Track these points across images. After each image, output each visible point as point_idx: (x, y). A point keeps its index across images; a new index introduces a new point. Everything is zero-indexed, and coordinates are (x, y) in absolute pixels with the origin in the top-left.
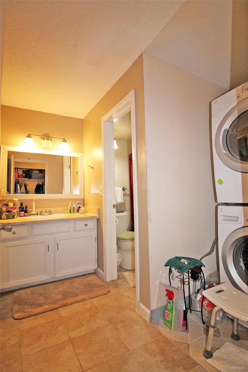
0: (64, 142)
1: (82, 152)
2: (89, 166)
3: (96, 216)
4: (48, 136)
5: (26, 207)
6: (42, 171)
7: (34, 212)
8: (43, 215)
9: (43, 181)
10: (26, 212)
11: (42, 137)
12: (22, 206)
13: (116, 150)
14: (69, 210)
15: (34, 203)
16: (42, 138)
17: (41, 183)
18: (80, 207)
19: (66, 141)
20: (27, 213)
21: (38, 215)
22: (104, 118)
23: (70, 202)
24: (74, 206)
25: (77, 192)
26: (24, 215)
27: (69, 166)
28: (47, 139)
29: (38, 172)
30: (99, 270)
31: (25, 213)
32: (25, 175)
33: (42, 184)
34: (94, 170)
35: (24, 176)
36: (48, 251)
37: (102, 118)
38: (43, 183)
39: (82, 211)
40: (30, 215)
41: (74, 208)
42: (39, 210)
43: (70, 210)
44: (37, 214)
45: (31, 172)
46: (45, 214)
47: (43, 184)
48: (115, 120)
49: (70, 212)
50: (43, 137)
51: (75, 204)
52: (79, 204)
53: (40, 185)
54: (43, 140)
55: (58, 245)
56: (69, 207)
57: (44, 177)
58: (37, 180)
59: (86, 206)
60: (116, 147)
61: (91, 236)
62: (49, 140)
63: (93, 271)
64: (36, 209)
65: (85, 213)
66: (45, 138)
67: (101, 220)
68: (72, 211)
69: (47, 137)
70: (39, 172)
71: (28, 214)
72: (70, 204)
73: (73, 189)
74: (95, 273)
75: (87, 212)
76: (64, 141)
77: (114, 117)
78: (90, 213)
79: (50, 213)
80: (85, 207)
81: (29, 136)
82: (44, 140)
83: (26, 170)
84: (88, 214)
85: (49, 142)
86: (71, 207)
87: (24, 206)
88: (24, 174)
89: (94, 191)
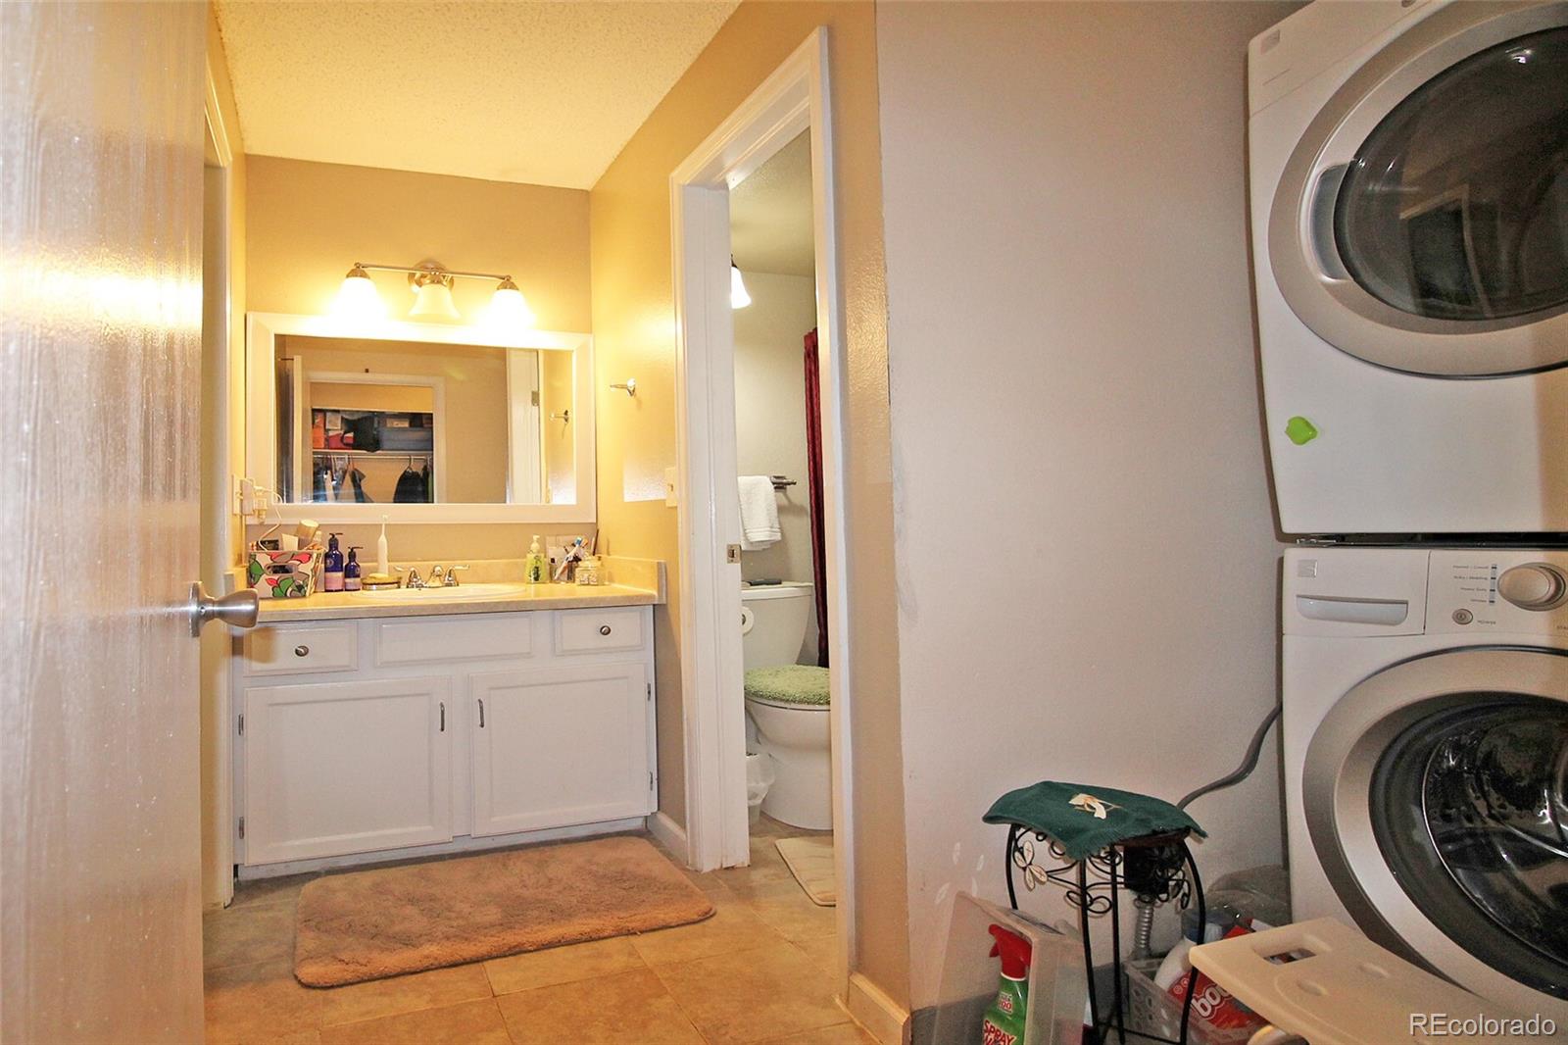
0: (506, 288)
1: (585, 325)
2: (616, 386)
3: (651, 597)
4: (439, 268)
5: (352, 556)
6: (421, 421)
7: (382, 576)
8: (420, 587)
9: (426, 460)
10: (351, 572)
11: (414, 274)
12: (337, 549)
13: (740, 315)
14: (529, 570)
15: (383, 539)
16: (411, 276)
17: (418, 468)
18: (577, 559)
19: (513, 287)
20: (358, 576)
21: (399, 587)
22: (684, 173)
23: (535, 537)
24: (553, 552)
25: (565, 497)
26: (345, 584)
27: (533, 393)
28: (433, 282)
29: (406, 425)
30: (665, 821)
31: (347, 576)
32: (355, 438)
33: (421, 472)
34: (639, 403)
35: (351, 442)
36: (442, 730)
37: (674, 174)
38: (425, 468)
39: (586, 575)
40: (365, 585)
41: (553, 560)
42: (404, 568)
43: (537, 568)
44: (398, 583)
45: (376, 425)
46: (430, 584)
47: (428, 472)
48: (735, 180)
49: (536, 579)
50: (418, 274)
51: (557, 545)
52: (574, 545)
53: (415, 475)
54: (415, 287)
55: (481, 708)
56: (531, 557)
57: (428, 445)
58: (402, 455)
59: (603, 556)
60: (740, 297)
61: (626, 678)
62: (439, 282)
63: (638, 824)
64: (392, 564)
65: (599, 582)
66: (423, 276)
67: (671, 610)
68: (544, 573)
69: (432, 272)
70: (411, 425)
71: (358, 580)
72: (535, 546)
73: (550, 487)
74: (646, 832)
75: (611, 580)
76: (507, 283)
77: (728, 163)
78: (622, 582)
79: (451, 580)
80: (600, 558)
81: (358, 271)
82: (420, 284)
83: (355, 417)
84: (616, 586)
85: (443, 291)
86: (537, 558)
87: (344, 549)
88: (351, 435)
89: (639, 490)
